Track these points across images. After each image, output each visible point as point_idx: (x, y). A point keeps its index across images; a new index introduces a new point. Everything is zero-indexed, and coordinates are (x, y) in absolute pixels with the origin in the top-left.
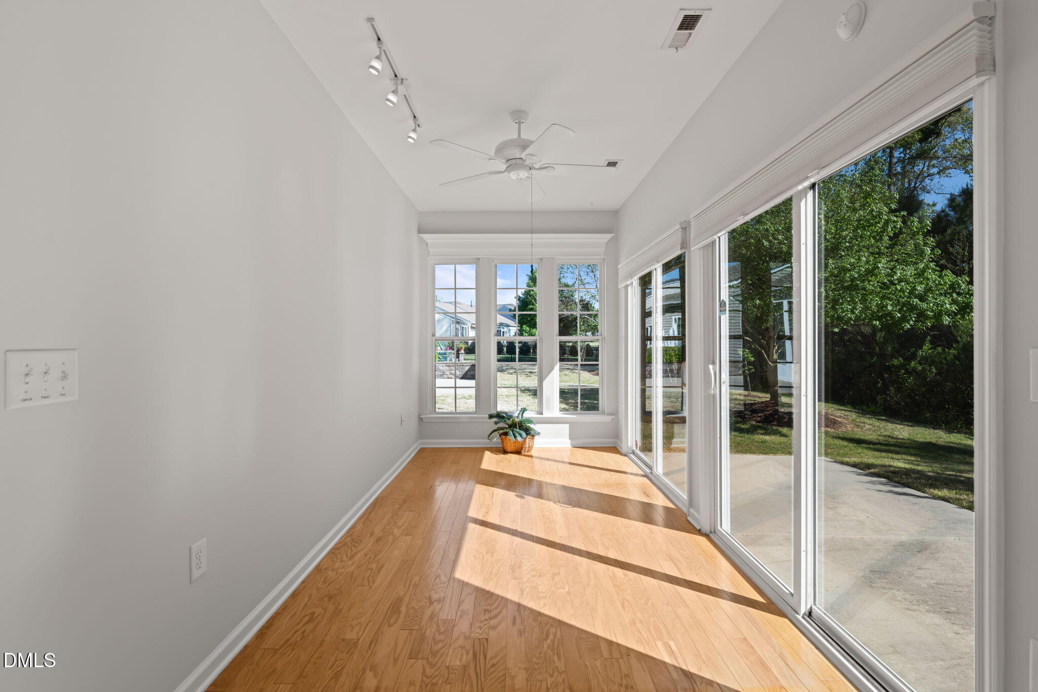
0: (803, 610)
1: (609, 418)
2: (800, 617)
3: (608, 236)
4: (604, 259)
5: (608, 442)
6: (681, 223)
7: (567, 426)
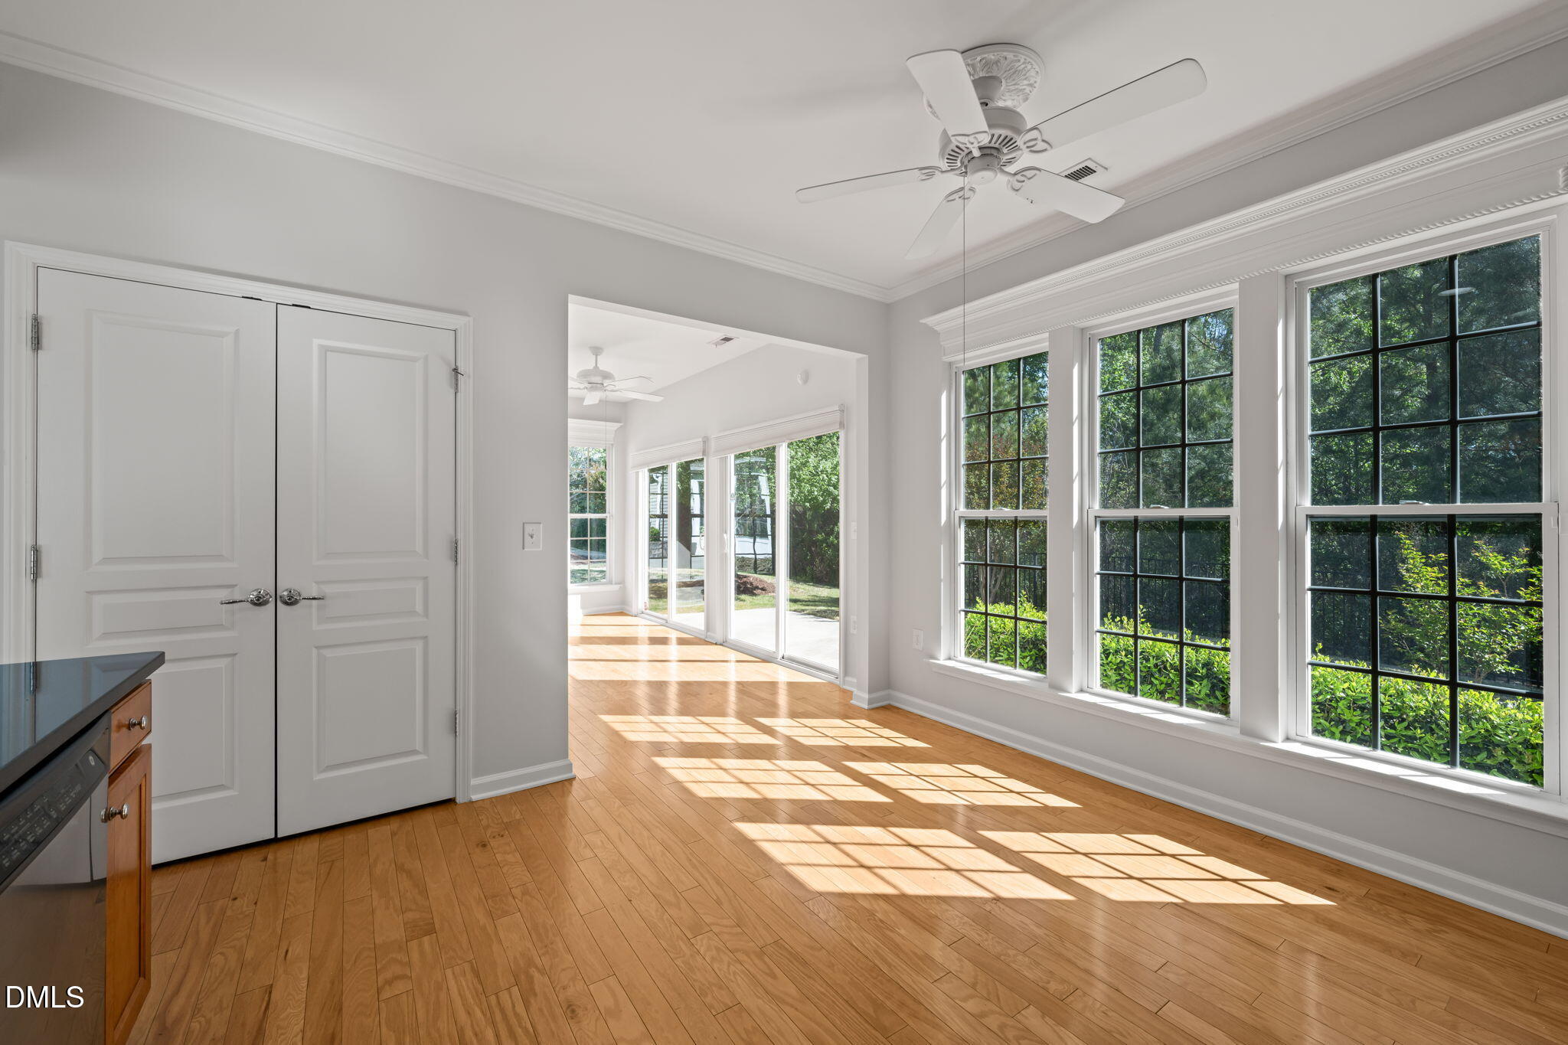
0: (780, 656)
1: (617, 587)
2: (779, 660)
3: (617, 425)
4: (612, 445)
5: (616, 608)
6: (703, 439)
7: (579, 596)
